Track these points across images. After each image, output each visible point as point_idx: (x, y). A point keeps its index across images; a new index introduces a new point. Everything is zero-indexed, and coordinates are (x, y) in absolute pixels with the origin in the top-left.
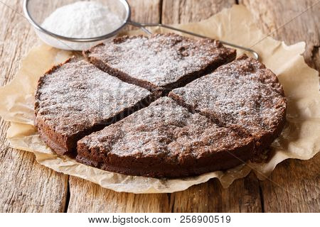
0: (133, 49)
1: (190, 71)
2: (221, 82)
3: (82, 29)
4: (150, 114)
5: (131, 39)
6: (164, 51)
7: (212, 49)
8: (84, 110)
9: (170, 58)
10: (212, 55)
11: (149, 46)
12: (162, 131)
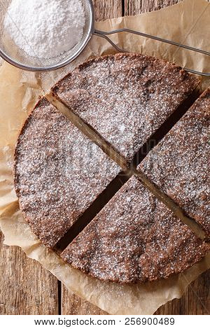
0: (100, 83)
1: (156, 127)
2: (186, 144)
3: (46, 38)
4: (121, 211)
5: (97, 62)
6: (131, 89)
7: (177, 84)
8: (61, 199)
9: (137, 101)
10: (177, 93)
11: (116, 79)
12: (132, 236)
